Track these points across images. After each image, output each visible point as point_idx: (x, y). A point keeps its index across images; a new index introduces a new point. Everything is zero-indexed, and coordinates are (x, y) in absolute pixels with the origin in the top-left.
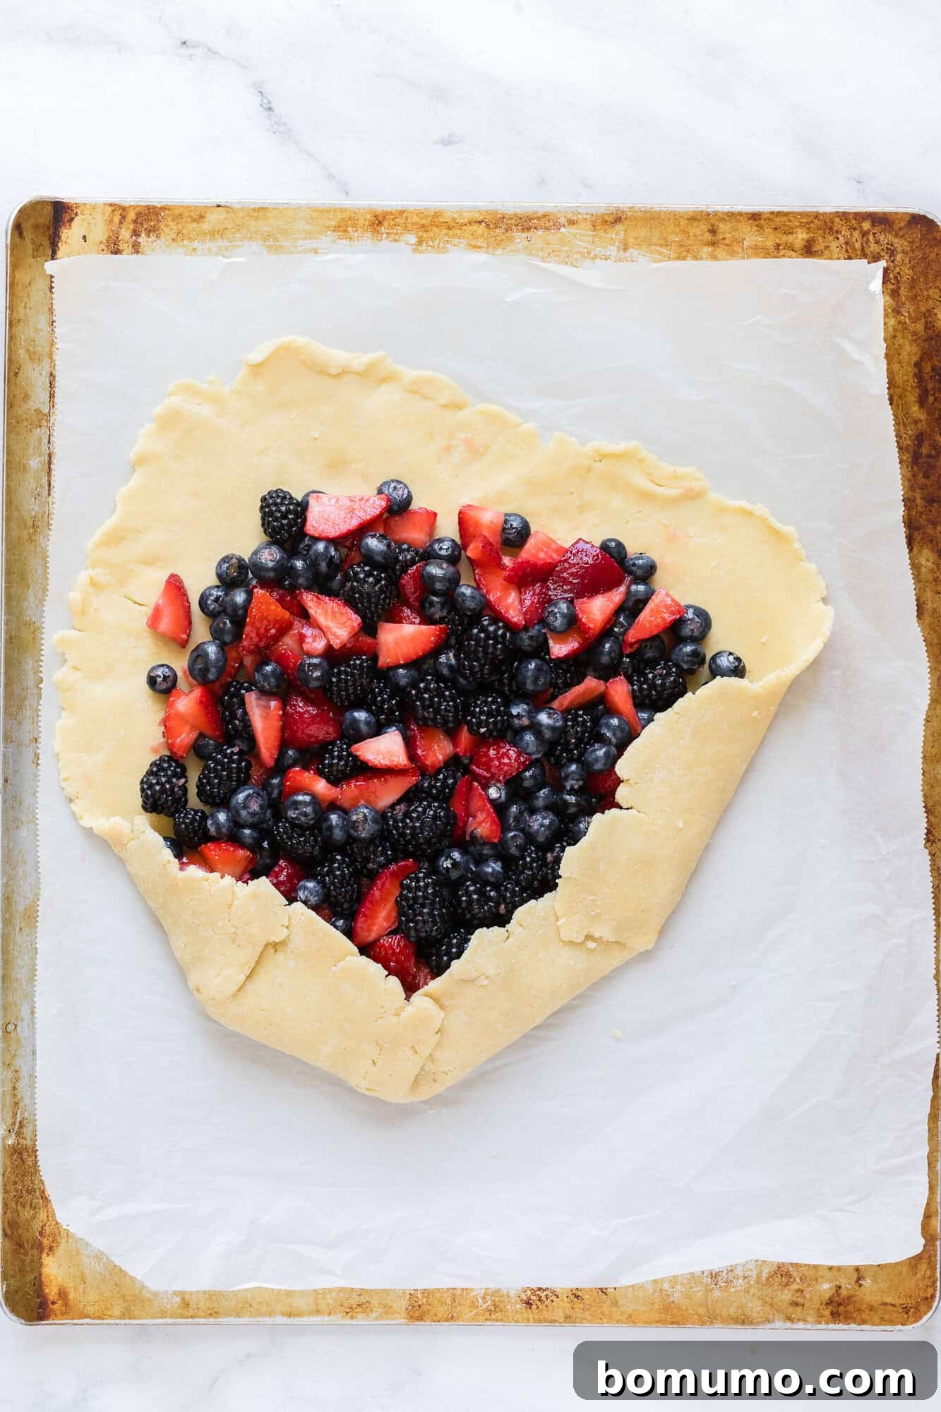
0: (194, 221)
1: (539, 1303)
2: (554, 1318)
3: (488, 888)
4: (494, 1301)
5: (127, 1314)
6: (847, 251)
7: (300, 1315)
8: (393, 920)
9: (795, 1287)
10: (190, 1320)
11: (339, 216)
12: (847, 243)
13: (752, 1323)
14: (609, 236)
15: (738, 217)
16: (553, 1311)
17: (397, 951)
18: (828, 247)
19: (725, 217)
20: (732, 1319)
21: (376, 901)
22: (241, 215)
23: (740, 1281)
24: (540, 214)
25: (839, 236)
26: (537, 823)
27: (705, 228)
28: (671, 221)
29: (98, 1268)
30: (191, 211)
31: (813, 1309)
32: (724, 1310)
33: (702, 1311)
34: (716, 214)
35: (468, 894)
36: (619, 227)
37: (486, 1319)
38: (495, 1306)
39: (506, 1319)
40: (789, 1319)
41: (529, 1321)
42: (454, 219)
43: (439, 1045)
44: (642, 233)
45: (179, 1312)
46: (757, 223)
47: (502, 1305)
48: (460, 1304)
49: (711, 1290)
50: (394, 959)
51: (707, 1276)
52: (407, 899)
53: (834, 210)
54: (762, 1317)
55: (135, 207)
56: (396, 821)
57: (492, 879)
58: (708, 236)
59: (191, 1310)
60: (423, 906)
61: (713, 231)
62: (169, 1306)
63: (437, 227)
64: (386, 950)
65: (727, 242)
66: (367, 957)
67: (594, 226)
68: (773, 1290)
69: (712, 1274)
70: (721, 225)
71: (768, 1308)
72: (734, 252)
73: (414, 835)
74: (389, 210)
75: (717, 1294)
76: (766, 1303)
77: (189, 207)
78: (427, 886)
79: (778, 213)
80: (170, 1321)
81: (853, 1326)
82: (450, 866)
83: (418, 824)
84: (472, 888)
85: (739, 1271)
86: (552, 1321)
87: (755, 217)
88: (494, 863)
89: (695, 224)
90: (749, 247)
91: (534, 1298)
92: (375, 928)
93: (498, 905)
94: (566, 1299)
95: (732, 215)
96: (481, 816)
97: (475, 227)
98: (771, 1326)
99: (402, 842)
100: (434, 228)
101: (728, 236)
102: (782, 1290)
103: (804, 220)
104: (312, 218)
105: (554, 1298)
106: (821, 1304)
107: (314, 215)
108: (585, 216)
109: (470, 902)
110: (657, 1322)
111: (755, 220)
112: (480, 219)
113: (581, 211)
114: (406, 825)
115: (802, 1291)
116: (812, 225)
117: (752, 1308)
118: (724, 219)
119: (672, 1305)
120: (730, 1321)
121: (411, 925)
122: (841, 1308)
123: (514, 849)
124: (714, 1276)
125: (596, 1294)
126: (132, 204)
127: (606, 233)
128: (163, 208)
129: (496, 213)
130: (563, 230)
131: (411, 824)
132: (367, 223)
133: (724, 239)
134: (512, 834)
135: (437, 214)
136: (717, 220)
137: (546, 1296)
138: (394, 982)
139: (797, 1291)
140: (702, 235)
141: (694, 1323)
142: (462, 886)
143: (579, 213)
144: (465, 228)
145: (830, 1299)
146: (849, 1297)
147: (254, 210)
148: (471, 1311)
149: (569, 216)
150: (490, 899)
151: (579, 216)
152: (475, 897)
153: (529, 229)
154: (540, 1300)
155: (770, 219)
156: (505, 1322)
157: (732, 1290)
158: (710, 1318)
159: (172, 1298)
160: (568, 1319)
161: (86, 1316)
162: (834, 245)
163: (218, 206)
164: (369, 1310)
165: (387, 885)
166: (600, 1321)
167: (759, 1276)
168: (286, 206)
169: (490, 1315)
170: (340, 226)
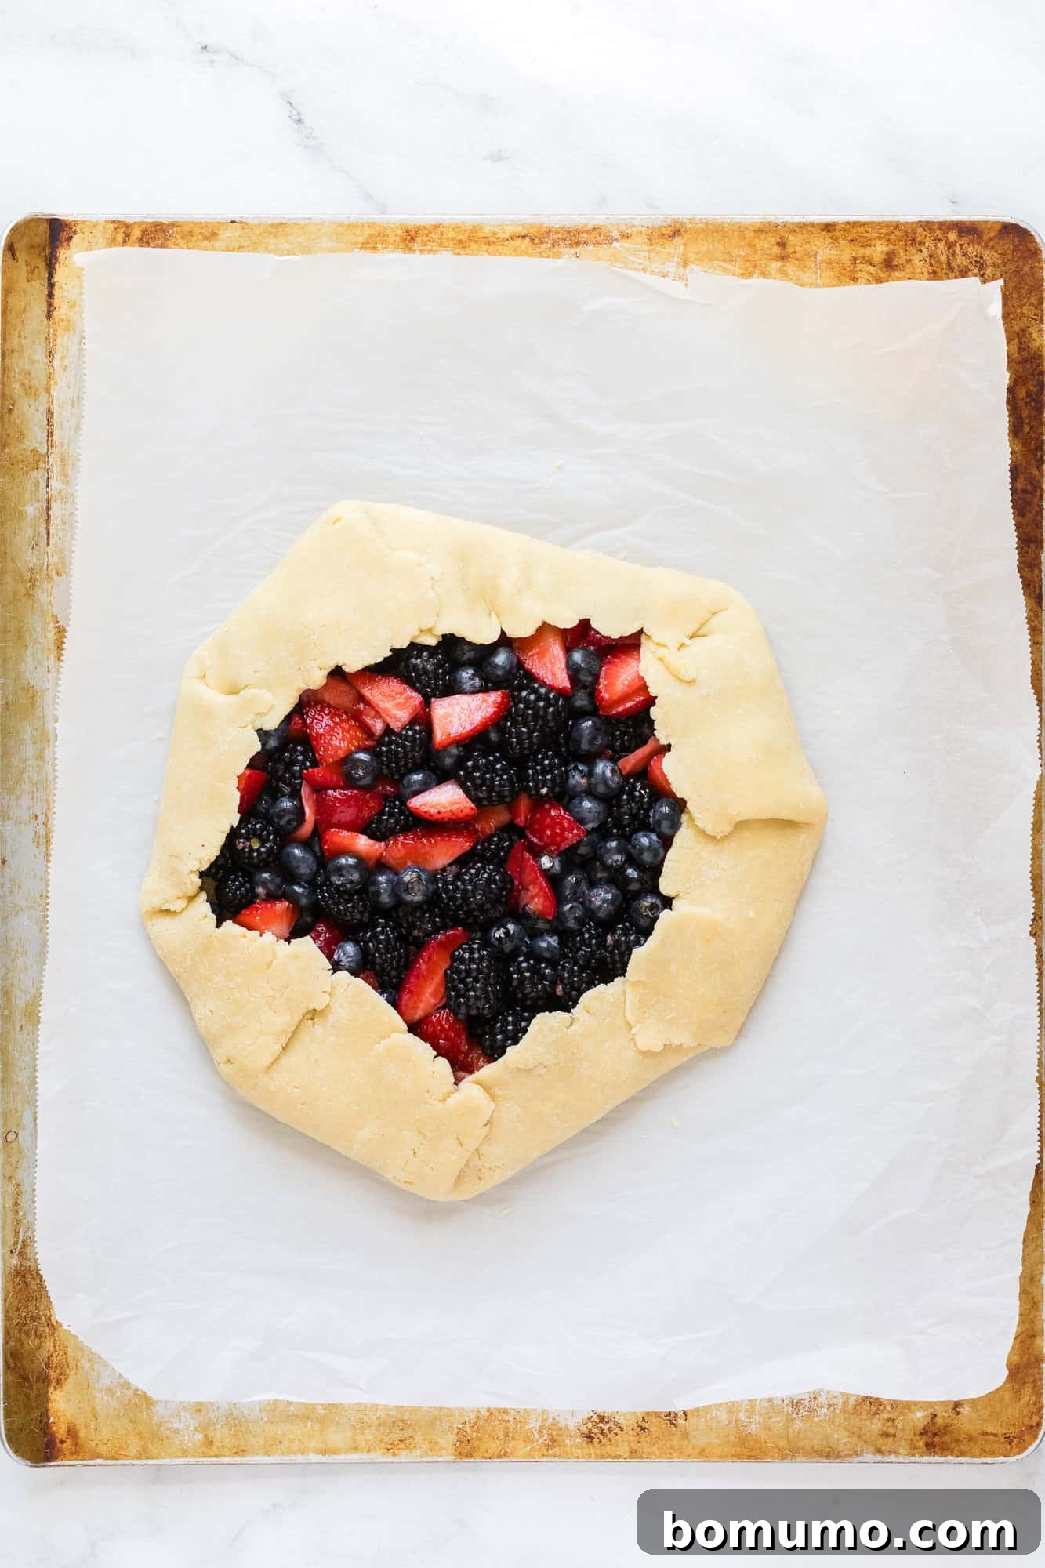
0: (206, 238)
1: (601, 1437)
2: (618, 1453)
3: (543, 965)
4: (551, 1435)
5: (145, 1453)
6: (931, 265)
7: (336, 1452)
8: (441, 996)
9: (885, 1415)
10: (214, 1460)
11: (367, 232)
12: (931, 256)
13: (838, 1456)
14: (667, 250)
15: (810, 229)
16: (617, 1446)
17: (447, 1026)
18: (910, 260)
19: (796, 228)
20: (816, 1452)
21: (423, 975)
22: (258, 232)
23: (825, 1410)
24: (590, 227)
25: (923, 248)
26: (599, 898)
27: (773, 241)
28: (736, 234)
29: (111, 1403)
30: (202, 228)
31: (905, 1440)
32: (807, 1442)
33: (782, 1443)
34: (785, 225)
35: (520, 971)
36: (678, 241)
37: (543, 1455)
38: (553, 1440)
39: (564, 1456)
40: (879, 1451)
41: (590, 1457)
42: (495, 234)
43: (487, 1138)
44: (704, 247)
45: (201, 1450)
46: (830, 234)
47: (560, 1439)
48: (514, 1439)
49: (792, 1420)
50: (443, 1036)
51: (787, 1405)
52: (458, 972)
53: (916, 219)
54: (849, 1450)
55: (142, 223)
56: (446, 883)
57: (547, 955)
58: (777, 250)
59: (214, 1448)
60: (476, 980)
61: (782, 244)
62: (190, 1445)
63: (476, 242)
64: (434, 1027)
65: (798, 256)
66: (415, 1034)
67: (650, 240)
68: (861, 1420)
69: (793, 1402)
70: (791, 238)
71: (855, 1439)
72: (805, 267)
73: (465, 898)
74: (422, 224)
75: (799, 1424)
76: (854, 1433)
77: (200, 223)
78: (481, 958)
79: (855, 223)
80: (193, 1460)
81: (950, 1458)
82: (502, 936)
83: (470, 887)
84: (524, 965)
85: (822, 1399)
86: (616, 1457)
87: (829, 228)
88: (551, 937)
89: (763, 236)
90: (822, 261)
91: (596, 1431)
92: (421, 1005)
93: (553, 984)
94: (631, 1432)
95: (803, 226)
96: (533, 890)
97: (518, 242)
98: (860, 1459)
99: (452, 908)
100: (473, 244)
101: (798, 249)
102: (872, 1419)
103: (883, 231)
104: (337, 234)
105: (619, 1432)
106: (915, 1434)
107: (340, 230)
108: (640, 229)
109: (522, 980)
110: (733, 1456)
111: (829, 231)
112: (523, 234)
113: (635, 222)
114: (457, 889)
115: (893, 1420)
116: (892, 236)
117: (838, 1440)
118: (795, 231)
119: (750, 1438)
120: (814, 1454)
121: (462, 1000)
122: (936, 1439)
123: (572, 921)
124: (796, 1404)
125: (664, 1426)
126: (137, 220)
127: (664, 248)
128: (172, 225)
129: (541, 226)
130: (615, 244)
131: (462, 887)
132: (398, 239)
133: (795, 252)
134: (568, 906)
135: (475, 228)
136: (786, 232)
137: (609, 1428)
138: (443, 1063)
139: (889, 1420)
140: (771, 249)
141: (773, 1457)
142: (514, 962)
143: (633, 226)
144: (506, 243)
145: (924, 1429)
146: (946, 1427)
147: (272, 226)
148: (526, 1447)
149: (623, 228)
150: (544, 977)
151: (633, 229)
152: (528, 974)
153: (578, 244)
154: (602, 1433)
155: (845, 231)
156: (563, 1457)
157: (816, 1419)
158: (790, 1451)
159: (194, 1434)
160: (634, 1454)
161: (99, 1457)
162: (916, 258)
163: (233, 222)
164: (412, 1447)
165: (435, 957)
166: (669, 1456)
167: (845, 1404)
168: (308, 221)
169: (547, 1450)
170: (368, 243)
